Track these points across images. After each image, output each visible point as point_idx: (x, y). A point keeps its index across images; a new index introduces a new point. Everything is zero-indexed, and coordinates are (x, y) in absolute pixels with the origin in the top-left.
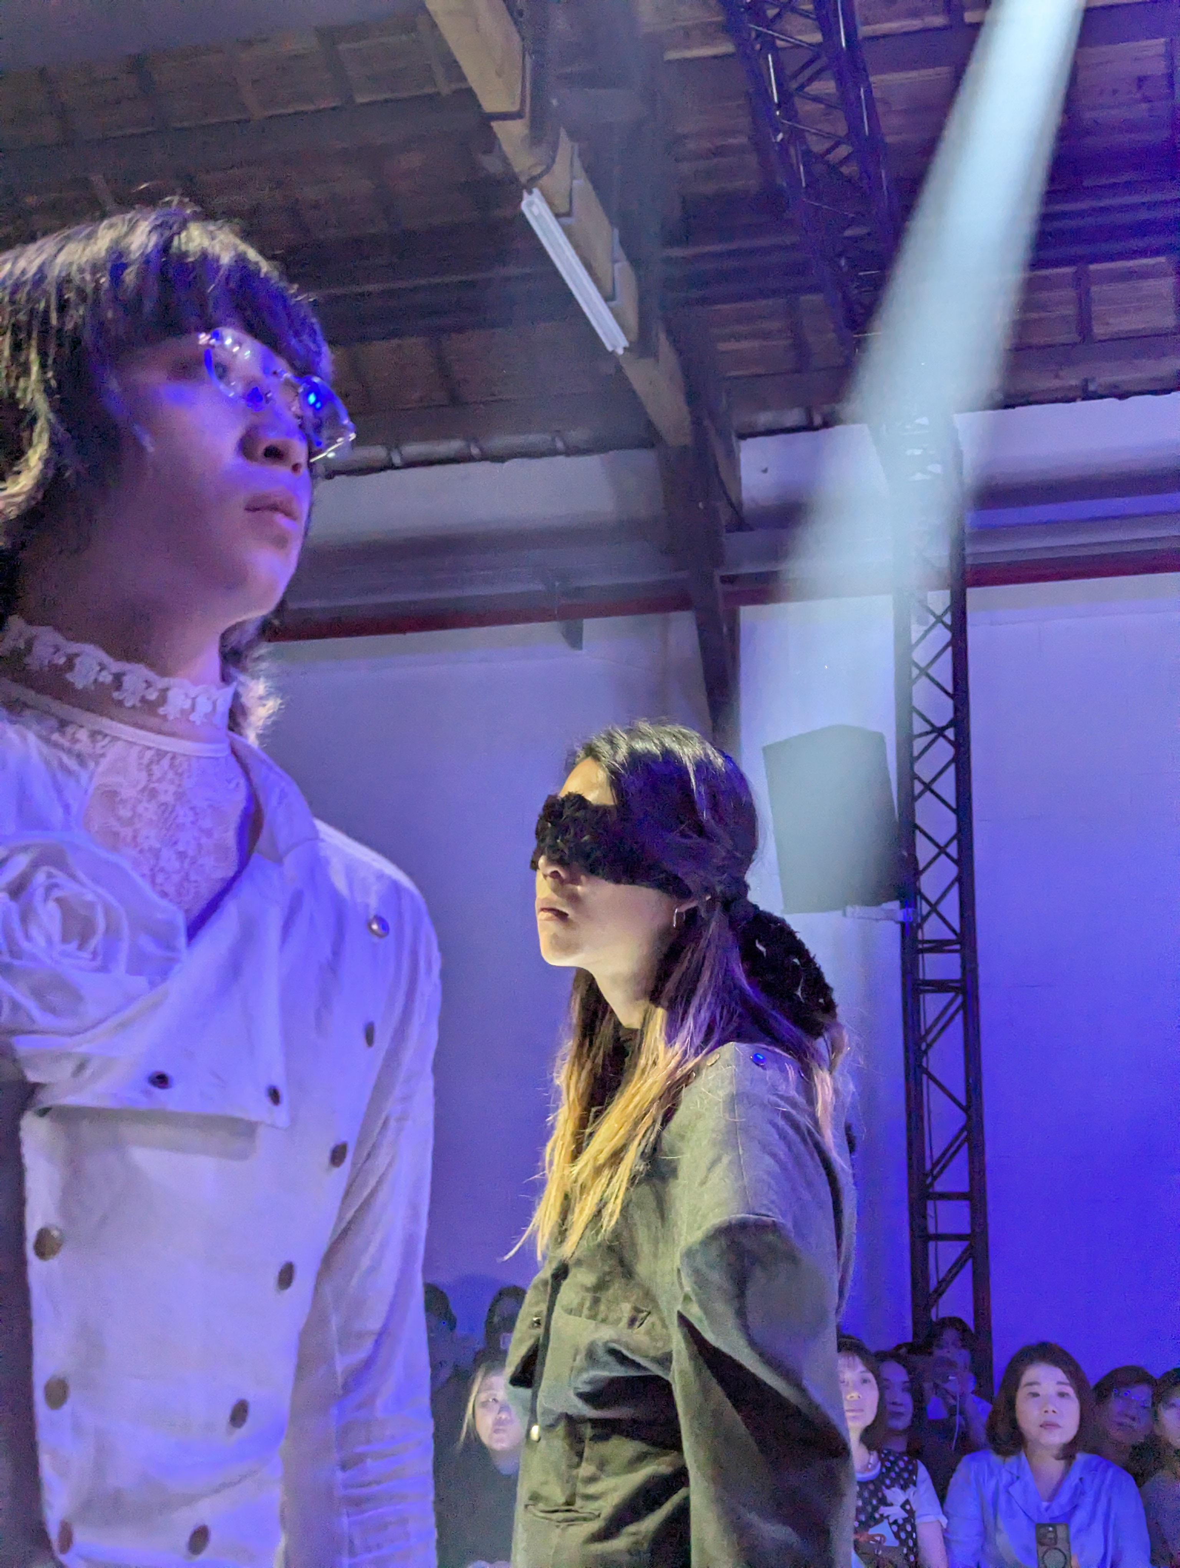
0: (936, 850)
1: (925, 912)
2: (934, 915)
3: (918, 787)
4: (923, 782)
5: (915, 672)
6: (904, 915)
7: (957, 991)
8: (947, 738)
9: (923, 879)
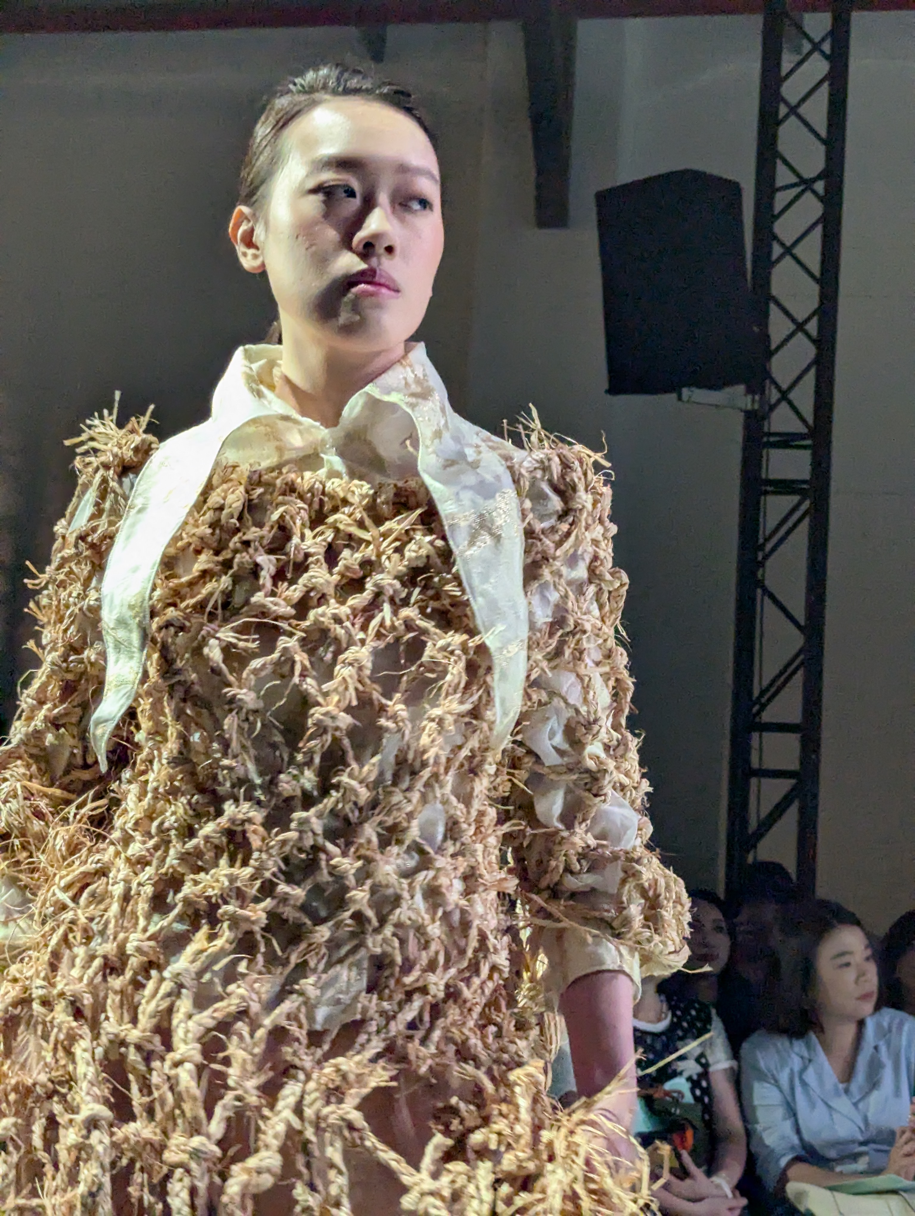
1: (773, 401)
2: (784, 404)
3: (777, 251)
4: (782, 244)
5: (783, 110)
6: (747, 402)
7: (803, 493)
8: (814, 192)
9: (775, 360)
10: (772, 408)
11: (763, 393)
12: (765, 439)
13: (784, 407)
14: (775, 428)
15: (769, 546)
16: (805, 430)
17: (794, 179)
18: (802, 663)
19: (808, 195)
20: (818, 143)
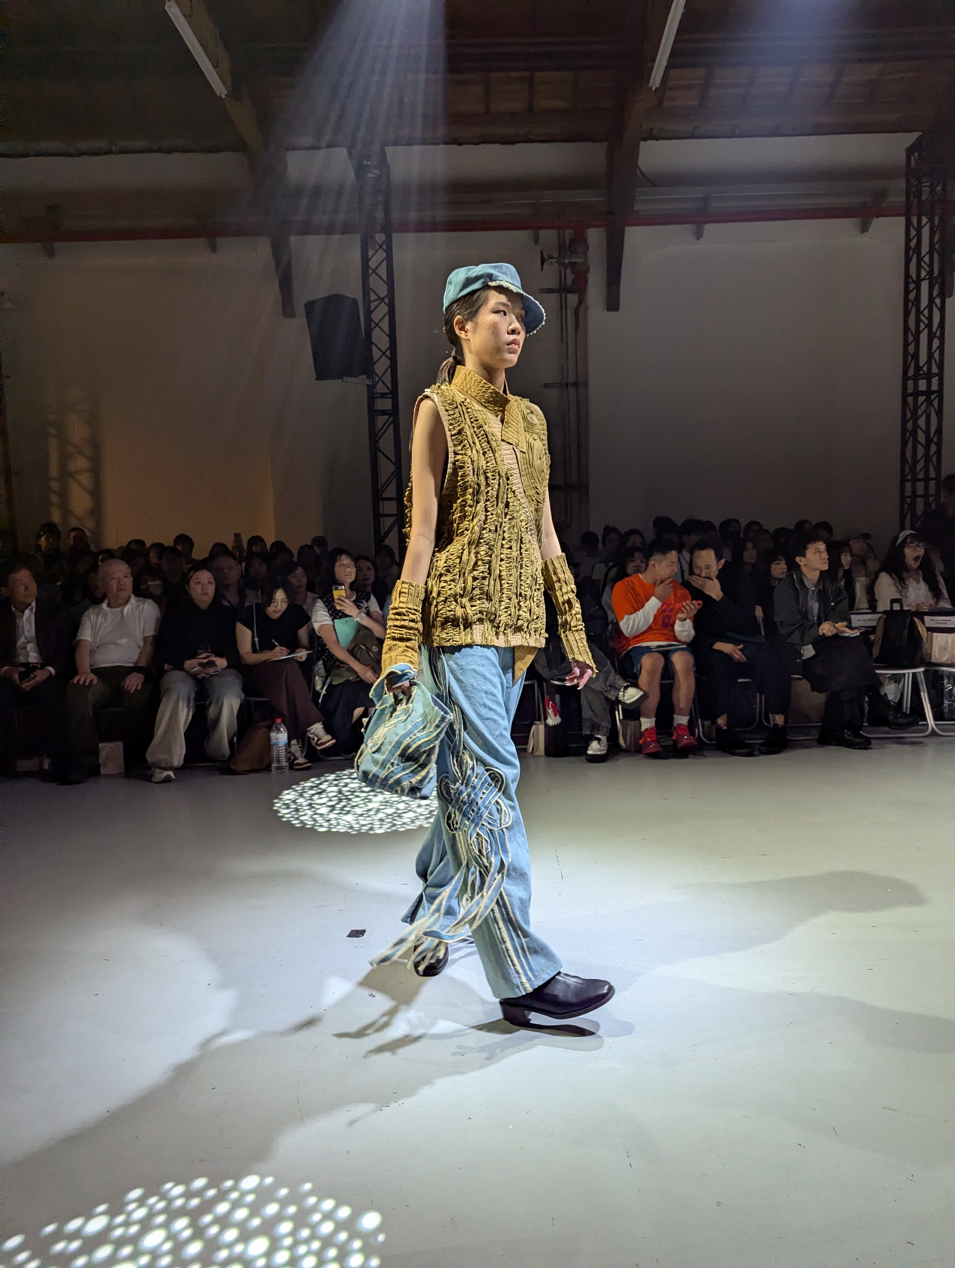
0: (380, 354)
1: (376, 381)
3: (373, 325)
4: (375, 322)
5: (370, 271)
6: (368, 382)
7: (390, 415)
8: (385, 303)
9: (376, 366)
10: (376, 384)
11: (372, 378)
12: (375, 396)
13: (380, 383)
14: (378, 391)
15: (380, 434)
16: (389, 391)
17: (376, 298)
18: (395, 476)
19: (383, 303)
20: (384, 284)
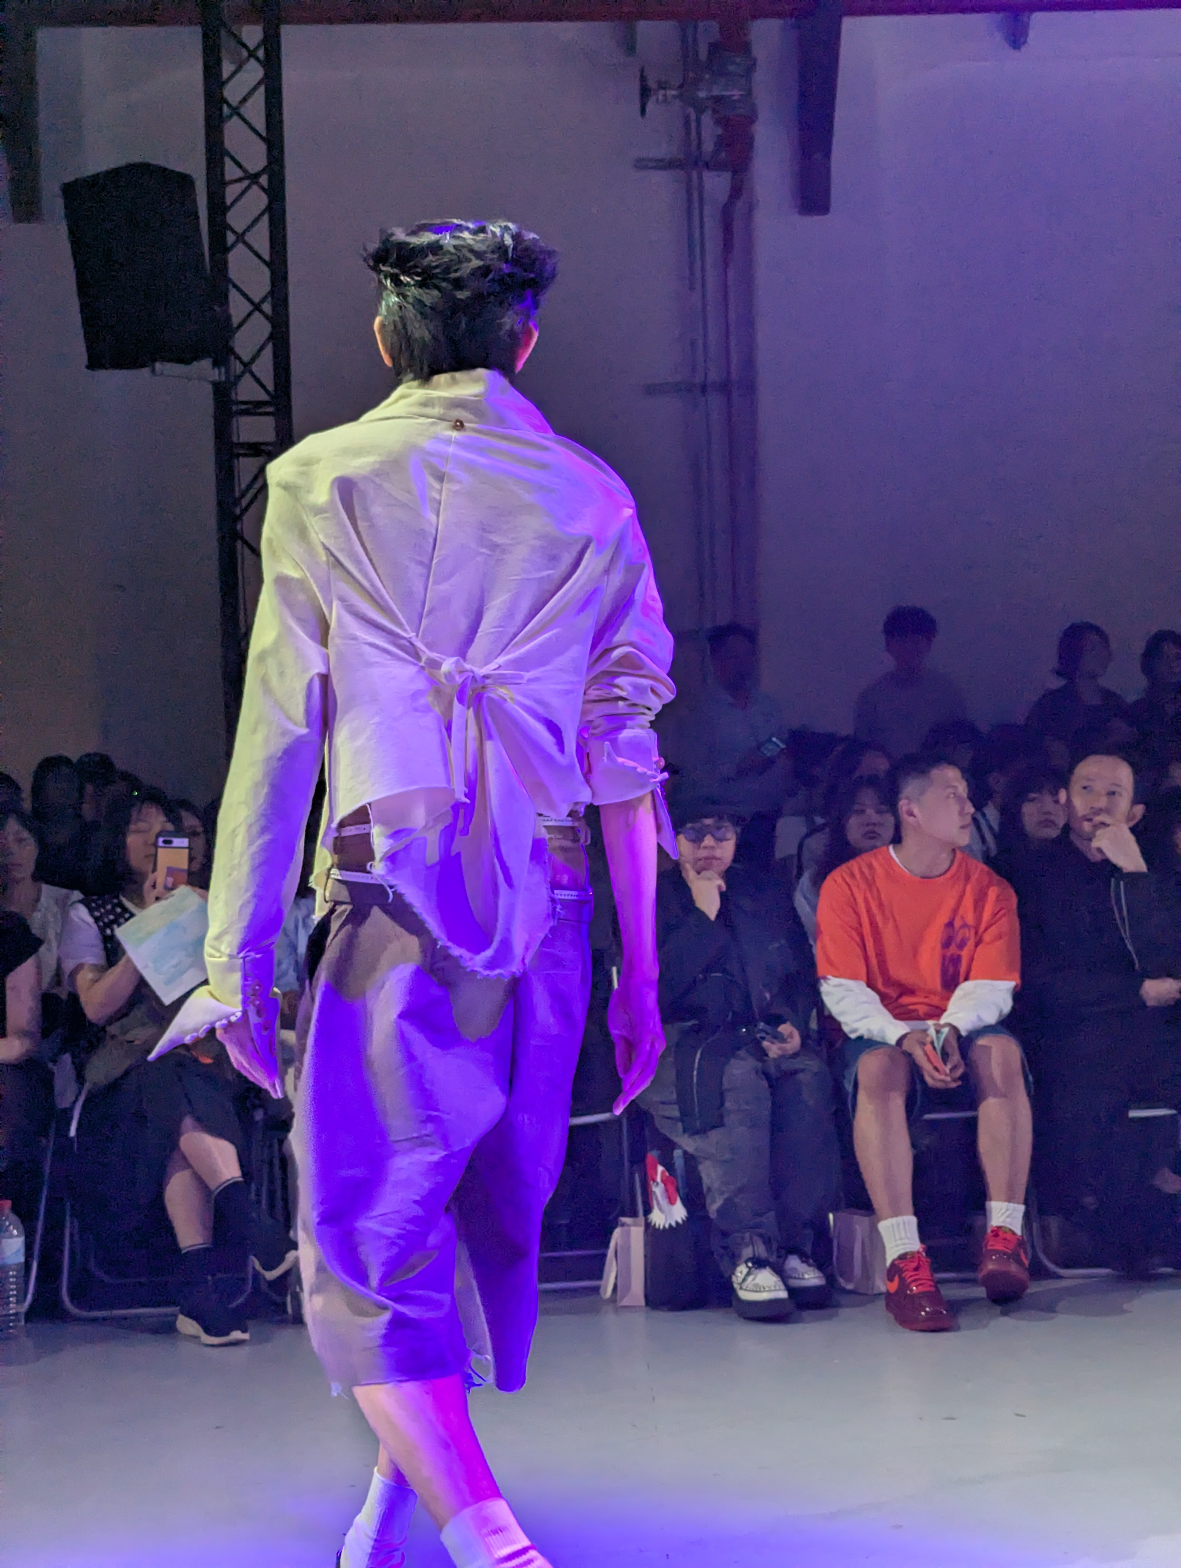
0: (249, 307)
2: (248, 375)
3: (231, 238)
4: (234, 232)
5: (226, 110)
9: (237, 337)
11: (228, 366)
12: (234, 408)
13: (247, 379)
14: (241, 398)
15: (244, 502)
16: (267, 399)
20: (259, 141)
